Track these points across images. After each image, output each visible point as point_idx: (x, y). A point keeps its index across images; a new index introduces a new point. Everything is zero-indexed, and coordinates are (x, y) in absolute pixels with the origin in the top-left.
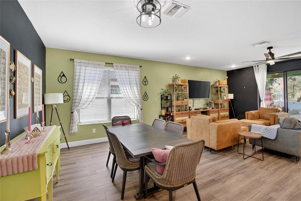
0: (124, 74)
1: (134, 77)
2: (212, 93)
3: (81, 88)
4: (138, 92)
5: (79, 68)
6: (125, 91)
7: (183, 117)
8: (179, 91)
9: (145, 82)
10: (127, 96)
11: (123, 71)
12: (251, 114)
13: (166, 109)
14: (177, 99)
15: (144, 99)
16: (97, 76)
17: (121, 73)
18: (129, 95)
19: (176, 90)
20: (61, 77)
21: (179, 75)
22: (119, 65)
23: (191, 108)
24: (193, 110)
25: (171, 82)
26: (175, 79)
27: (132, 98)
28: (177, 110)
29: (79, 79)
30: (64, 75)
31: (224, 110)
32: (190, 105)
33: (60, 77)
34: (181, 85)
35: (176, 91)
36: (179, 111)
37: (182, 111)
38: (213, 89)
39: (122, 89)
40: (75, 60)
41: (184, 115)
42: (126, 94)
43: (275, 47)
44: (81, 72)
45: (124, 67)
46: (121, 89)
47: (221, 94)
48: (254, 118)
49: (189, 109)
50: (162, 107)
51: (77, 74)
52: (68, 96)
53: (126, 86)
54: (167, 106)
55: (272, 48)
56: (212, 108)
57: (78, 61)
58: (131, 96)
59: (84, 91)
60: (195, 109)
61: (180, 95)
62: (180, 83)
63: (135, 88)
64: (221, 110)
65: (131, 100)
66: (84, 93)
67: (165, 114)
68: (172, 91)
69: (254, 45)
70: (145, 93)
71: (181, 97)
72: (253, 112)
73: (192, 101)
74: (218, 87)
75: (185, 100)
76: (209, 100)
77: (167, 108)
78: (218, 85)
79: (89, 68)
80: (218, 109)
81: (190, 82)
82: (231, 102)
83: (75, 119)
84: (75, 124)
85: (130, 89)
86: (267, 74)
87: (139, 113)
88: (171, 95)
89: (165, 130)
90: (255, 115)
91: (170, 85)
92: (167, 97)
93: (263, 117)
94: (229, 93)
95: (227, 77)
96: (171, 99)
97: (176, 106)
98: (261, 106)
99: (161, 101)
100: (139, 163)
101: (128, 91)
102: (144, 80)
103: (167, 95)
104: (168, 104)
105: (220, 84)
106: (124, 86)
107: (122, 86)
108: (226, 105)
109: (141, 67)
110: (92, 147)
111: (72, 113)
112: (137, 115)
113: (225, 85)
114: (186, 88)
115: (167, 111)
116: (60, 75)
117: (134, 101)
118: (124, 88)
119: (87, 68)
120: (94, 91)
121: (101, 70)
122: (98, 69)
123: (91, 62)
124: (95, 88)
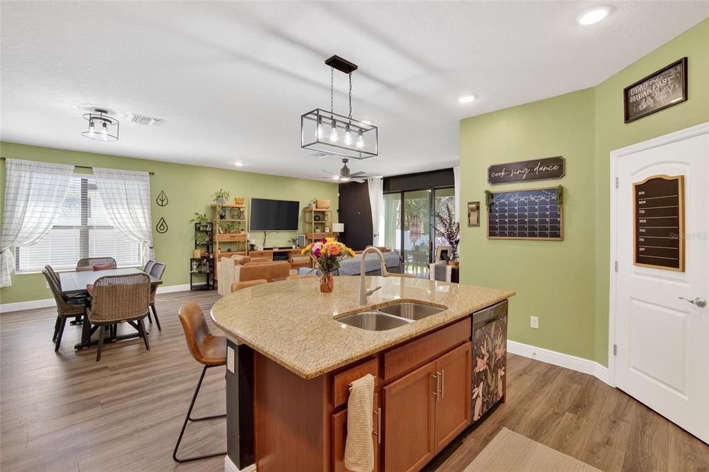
0: (114, 186)
1: (137, 192)
2: (305, 220)
3: (19, 209)
4: (145, 217)
5: (16, 173)
6: (118, 216)
9: (162, 201)
10: (122, 225)
11: (113, 181)
15: (159, 230)
16: (55, 195)
17: (109, 185)
18: (125, 222)
21: (227, 190)
22: (105, 170)
23: (254, 247)
24: (260, 250)
25: (212, 203)
26: (219, 197)
27: (131, 228)
32: (254, 242)
34: (234, 208)
36: (229, 251)
40: (8, 160)
42: (120, 221)
44: (22, 181)
50: (196, 245)
51: (13, 185)
53: (119, 206)
56: (302, 247)
57: (14, 161)
58: (129, 225)
59: (28, 214)
60: (265, 249)
62: (231, 204)
63: (139, 211)
65: (131, 232)
66: (24, 224)
67: (201, 257)
70: (162, 221)
73: (263, 234)
74: (312, 212)
78: (314, 208)
79: (39, 175)
81: (255, 201)
83: (6, 263)
84: (7, 273)
85: (128, 212)
86: (383, 194)
88: (212, 224)
91: (213, 208)
92: (205, 227)
94: (337, 223)
95: (339, 195)
96: (212, 231)
97: (219, 242)
99: (196, 234)
101: (123, 216)
102: (160, 197)
103: (205, 224)
104: (207, 239)
105: (319, 206)
106: (114, 207)
107: (112, 207)
109: (152, 174)
110: (42, 312)
111: (1, 253)
112: (143, 257)
113: (328, 208)
117: (136, 233)
118: (116, 211)
119: (36, 174)
120: (49, 215)
121: (64, 178)
122: (59, 177)
123: (43, 164)
124: (51, 210)
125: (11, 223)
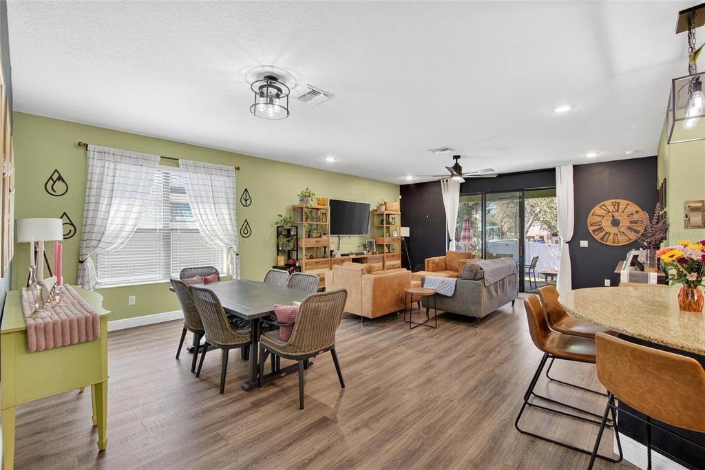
0: (201, 182)
1: (223, 189)
2: (373, 225)
3: (103, 208)
4: (231, 219)
5: (100, 163)
6: (204, 217)
7: (318, 268)
8: (312, 220)
9: (246, 200)
10: (208, 227)
11: (200, 176)
12: (434, 262)
13: (287, 255)
14: (309, 235)
15: (243, 235)
16: (141, 184)
17: (195, 180)
18: (211, 225)
19: (307, 218)
20: (54, 182)
21: (313, 190)
22: (191, 162)
23: (333, 253)
24: (338, 256)
25: (297, 203)
26: (305, 197)
27: (217, 232)
28: (308, 257)
29: (100, 189)
30: (60, 178)
31: (393, 256)
32: (332, 247)
33: (51, 182)
34: (318, 209)
35: (306, 220)
36: (311, 257)
37: (317, 258)
38: (375, 217)
39: (197, 212)
40: (90, 147)
41: (320, 266)
42: (207, 222)
43: (464, 157)
44: (105, 173)
45: (202, 168)
46: (195, 211)
47: (389, 227)
48: (437, 268)
49: (331, 255)
50: (278, 251)
51: (96, 178)
52: (72, 224)
53: (207, 206)
54: (289, 248)
55: (459, 157)
56: (373, 253)
57: (97, 148)
58: (215, 228)
59: (112, 214)
60: (342, 255)
61: (314, 227)
62: (314, 204)
63: (225, 212)
64: (387, 257)
65: (217, 235)
66: (110, 219)
67: (285, 265)
68: (300, 220)
69: (434, 151)
70: (246, 223)
71: (315, 231)
72: (436, 259)
73: (337, 238)
74: (383, 214)
75: (323, 236)
76: (367, 237)
77: (289, 251)
78: (384, 210)
79: (124, 166)
80: (382, 255)
81: (333, 203)
82: (406, 242)
83: (88, 275)
84: (89, 286)
85: (214, 213)
86: (460, 196)
87: (232, 263)
88: (297, 227)
89: (288, 286)
90: (440, 264)
91: (294, 209)
92: (289, 231)
93: (451, 267)
94: (402, 226)
95: (400, 197)
96: (297, 235)
97: (306, 248)
98: (450, 249)
99: (278, 238)
100: (249, 335)
101: (210, 217)
102: (244, 196)
103: (288, 228)
104: (291, 245)
105: (387, 209)
106: (201, 206)
107: (198, 206)
108: (397, 247)
109: (238, 169)
111: (82, 262)
112: (228, 266)
113: (396, 211)
114: (326, 214)
115: (289, 258)
116: (51, 178)
117: (222, 237)
118: (202, 211)
119: (119, 165)
120: (133, 215)
121: (150, 171)
122: (145, 170)
123: (128, 153)
124: (135, 209)
125: (93, 225)
